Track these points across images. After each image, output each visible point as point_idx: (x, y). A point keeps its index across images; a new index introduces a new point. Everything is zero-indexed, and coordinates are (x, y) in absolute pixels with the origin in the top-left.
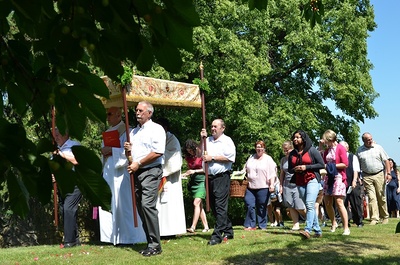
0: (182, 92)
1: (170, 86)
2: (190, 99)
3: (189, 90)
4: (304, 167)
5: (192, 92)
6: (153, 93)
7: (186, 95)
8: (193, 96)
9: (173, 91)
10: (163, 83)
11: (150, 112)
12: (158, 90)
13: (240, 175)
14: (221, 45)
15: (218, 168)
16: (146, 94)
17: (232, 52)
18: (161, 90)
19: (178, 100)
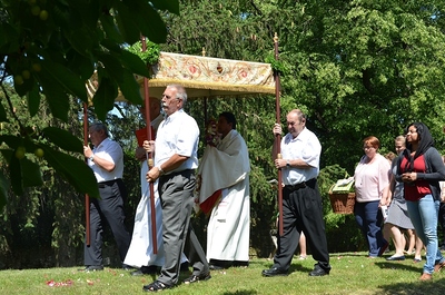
0: (244, 73)
1: (223, 66)
2: (258, 82)
3: (255, 71)
4: (414, 175)
5: (261, 73)
6: (196, 74)
7: (250, 76)
8: (261, 79)
9: (229, 72)
10: (212, 62)
11: (180, 100)
12: (204, 72)
13: (345, 185)
14: (404, 34)
15: (296, 177)
16: (185, 76)
17: (417, 41)
18: (209, 72)
19: (238, 84)
